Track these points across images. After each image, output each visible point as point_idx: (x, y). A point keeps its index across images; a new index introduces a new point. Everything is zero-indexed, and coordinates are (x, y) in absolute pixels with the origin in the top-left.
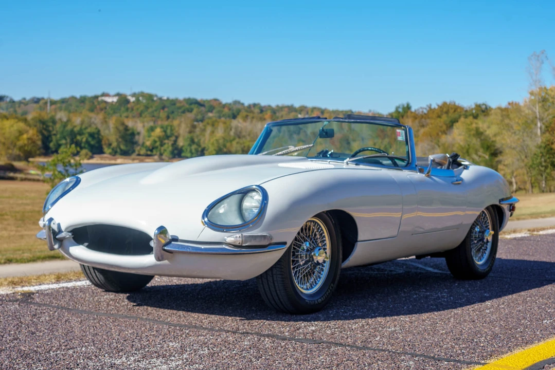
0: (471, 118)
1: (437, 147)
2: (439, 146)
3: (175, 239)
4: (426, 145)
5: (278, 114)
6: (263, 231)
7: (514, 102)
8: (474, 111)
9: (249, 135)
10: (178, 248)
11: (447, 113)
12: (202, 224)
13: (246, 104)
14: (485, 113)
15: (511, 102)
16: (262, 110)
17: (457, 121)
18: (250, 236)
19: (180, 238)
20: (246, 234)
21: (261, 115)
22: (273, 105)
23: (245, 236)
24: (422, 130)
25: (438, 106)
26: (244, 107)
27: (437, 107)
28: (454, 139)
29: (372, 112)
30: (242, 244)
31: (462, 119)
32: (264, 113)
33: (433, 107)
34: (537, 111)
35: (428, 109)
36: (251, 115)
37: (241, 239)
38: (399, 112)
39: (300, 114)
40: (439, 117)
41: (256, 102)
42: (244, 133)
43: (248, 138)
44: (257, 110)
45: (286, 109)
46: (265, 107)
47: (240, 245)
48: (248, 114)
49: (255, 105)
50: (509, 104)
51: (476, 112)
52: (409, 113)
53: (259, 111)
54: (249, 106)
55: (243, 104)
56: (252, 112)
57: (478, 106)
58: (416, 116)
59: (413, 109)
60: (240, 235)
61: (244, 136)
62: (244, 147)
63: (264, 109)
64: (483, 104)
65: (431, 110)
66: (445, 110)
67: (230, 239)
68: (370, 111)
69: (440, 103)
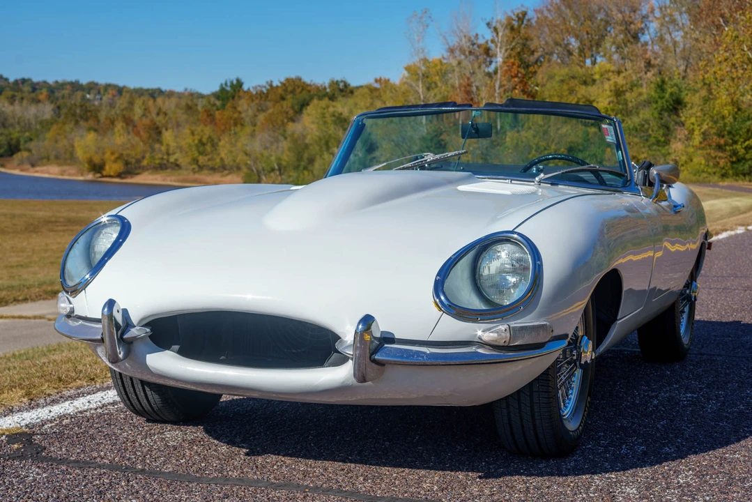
0: (327, 99)
1: (281, 138)
2: (286, 138)
3: (388, 339)
4: (267, 136)
5: (57, 94)
6: (541, 316)
7: (383, 78)
8: (328, 90)
9: (19, 123)
10: (402, 357)
11: (293, 92)
12: (436, 309)
13: (12, 80)
14: (344, 93)
15: (379, 78)
16: (35, 87)
17: (308, 104)
18: (522, 328)
19: (397, 336)
20: (514, 324)
21: (33, 95)
22: (51, 81)
23: (514, 328)
24: (261, 117)
25: (281, 83)
26: (9, 83)
27: (279, 85)
28: (305, 128)
29: (189, 90)
30: (509, 342)
31: (315, 101)
32: (38, 91)
33: (274, 85)
34: (421, 91)
35: (268, 87)
36: (19, 95)
37: (508, 335)
38: (227, 92)
39: (89, 93)
40: (283, 99)
41: (26, 77)
42: (11, 121)
43: (18, 128)
44: (26, 88)
45: (68, 87)
46: (38, 83)
47: (506, 344)
48: (16, 94)
49: (24, 81)
50: (376, 81)
51: (331, 91)
52: (241, 93)
53: (30, 89)
54: (16, 82)
55: (6, 80)
56: (20, 90)
57: (334, 84)
58: (251, 97)
59: (245, 87)
60: (506, 326)
61: (12, 125)
62: (12, 139)
63: (37, 87)
64: (342, 81)
65: (272, 88)
66: (290, 89)
67: (488, 336)
68: (186, 89)
69: (283, 80)
